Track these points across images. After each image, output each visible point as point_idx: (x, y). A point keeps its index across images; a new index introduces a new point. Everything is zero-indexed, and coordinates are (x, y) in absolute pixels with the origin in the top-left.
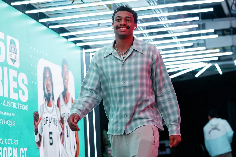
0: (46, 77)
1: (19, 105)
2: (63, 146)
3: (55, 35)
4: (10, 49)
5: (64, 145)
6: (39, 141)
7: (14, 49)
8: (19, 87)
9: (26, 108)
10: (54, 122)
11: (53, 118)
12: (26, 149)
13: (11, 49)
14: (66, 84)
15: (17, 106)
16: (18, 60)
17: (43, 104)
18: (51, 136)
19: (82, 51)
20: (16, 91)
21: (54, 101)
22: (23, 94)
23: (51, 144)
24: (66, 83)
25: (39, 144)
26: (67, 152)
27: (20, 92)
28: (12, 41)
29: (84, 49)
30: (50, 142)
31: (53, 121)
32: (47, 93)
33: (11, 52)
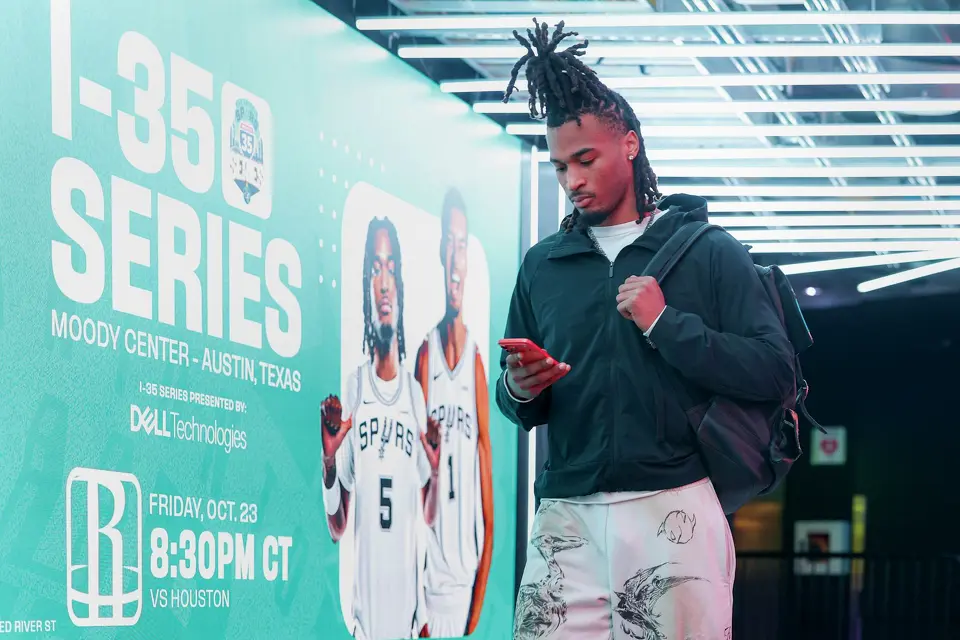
0: (378, 259)
1: (266, 369)
2: (431, 531)
3: (422, 85)
4: (233, 143)
5: (433, 529)
6: (339, 512)
7: (252, 142)
8: (267, 299)
9: (292, 381)
10: (399, 439)
11: (398, 424)
12: (286, 542)
13: (238, 139)
14: (455, 292)
15: (258, 372)
16: (266, 188)
17: (360, 369)
18: (387, 493)
19: (526, 156)
20: (254, 312)
21: (403, 355)
22: (284, 326)
23: (386, 524)
24: (455, 285)
25: (338, 521)
26: (446, 556)
27: (271, 315)
28: (242, 108)
29: (534, 148)
30: (382, 515)
31: (398, 435)
32: (378, 325)
33: (236, 151)
